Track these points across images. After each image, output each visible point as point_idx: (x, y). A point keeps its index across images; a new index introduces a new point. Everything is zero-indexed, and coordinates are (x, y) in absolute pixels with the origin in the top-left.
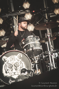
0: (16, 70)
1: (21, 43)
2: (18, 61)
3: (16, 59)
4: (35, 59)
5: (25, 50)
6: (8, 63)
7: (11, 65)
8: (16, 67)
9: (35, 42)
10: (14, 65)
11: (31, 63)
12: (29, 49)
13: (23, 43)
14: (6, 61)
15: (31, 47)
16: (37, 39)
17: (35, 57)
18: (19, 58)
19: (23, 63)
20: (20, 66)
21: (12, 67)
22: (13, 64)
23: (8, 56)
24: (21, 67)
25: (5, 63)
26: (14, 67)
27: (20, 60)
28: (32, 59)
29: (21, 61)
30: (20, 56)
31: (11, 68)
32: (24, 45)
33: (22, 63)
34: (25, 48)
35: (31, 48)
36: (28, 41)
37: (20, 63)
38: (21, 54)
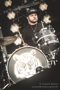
0: (30, 69)
1: (34, 38)
2: (32, 59)
3: (29, 57)
4: (52, 55)
5: (39, 45)
6: (20, 62)
7: (24, 64)
8: (30, 66)
9: (50, 35)
10: (28, 64)
11: (47, 60)
12: (43, 43)
13: (36, 37)
14: (17, 60)
15: (46, 41)
16: (52, 31)
17: (52, 53)
18: (33, 55)
19: (38, 60)
20: (34, 65)
21: (25, 66)
22: (26, 63)
23: (19, 54)
24: (36, 66)
25: (17, 62)
26: (27, 67)
27: (34, 57)
28: (49, 54)
29: (35, 59)
30: (34, 53)
31: (24, 68)
32: (38, 39)
33: (36, 61)
34: (39, 43)
35: (46, 43)
36: (42, 34)
37: (35, 61)
38: (34, 50)
